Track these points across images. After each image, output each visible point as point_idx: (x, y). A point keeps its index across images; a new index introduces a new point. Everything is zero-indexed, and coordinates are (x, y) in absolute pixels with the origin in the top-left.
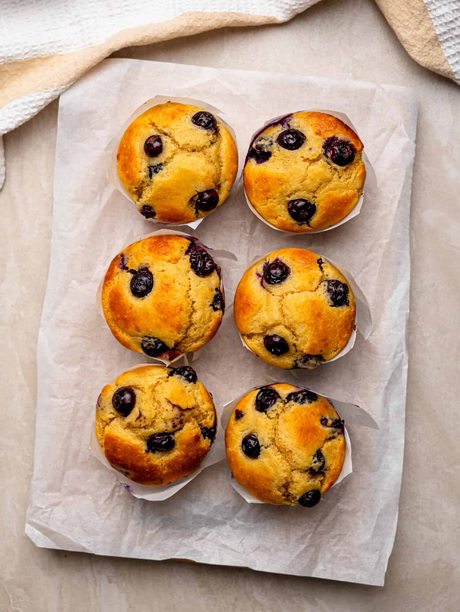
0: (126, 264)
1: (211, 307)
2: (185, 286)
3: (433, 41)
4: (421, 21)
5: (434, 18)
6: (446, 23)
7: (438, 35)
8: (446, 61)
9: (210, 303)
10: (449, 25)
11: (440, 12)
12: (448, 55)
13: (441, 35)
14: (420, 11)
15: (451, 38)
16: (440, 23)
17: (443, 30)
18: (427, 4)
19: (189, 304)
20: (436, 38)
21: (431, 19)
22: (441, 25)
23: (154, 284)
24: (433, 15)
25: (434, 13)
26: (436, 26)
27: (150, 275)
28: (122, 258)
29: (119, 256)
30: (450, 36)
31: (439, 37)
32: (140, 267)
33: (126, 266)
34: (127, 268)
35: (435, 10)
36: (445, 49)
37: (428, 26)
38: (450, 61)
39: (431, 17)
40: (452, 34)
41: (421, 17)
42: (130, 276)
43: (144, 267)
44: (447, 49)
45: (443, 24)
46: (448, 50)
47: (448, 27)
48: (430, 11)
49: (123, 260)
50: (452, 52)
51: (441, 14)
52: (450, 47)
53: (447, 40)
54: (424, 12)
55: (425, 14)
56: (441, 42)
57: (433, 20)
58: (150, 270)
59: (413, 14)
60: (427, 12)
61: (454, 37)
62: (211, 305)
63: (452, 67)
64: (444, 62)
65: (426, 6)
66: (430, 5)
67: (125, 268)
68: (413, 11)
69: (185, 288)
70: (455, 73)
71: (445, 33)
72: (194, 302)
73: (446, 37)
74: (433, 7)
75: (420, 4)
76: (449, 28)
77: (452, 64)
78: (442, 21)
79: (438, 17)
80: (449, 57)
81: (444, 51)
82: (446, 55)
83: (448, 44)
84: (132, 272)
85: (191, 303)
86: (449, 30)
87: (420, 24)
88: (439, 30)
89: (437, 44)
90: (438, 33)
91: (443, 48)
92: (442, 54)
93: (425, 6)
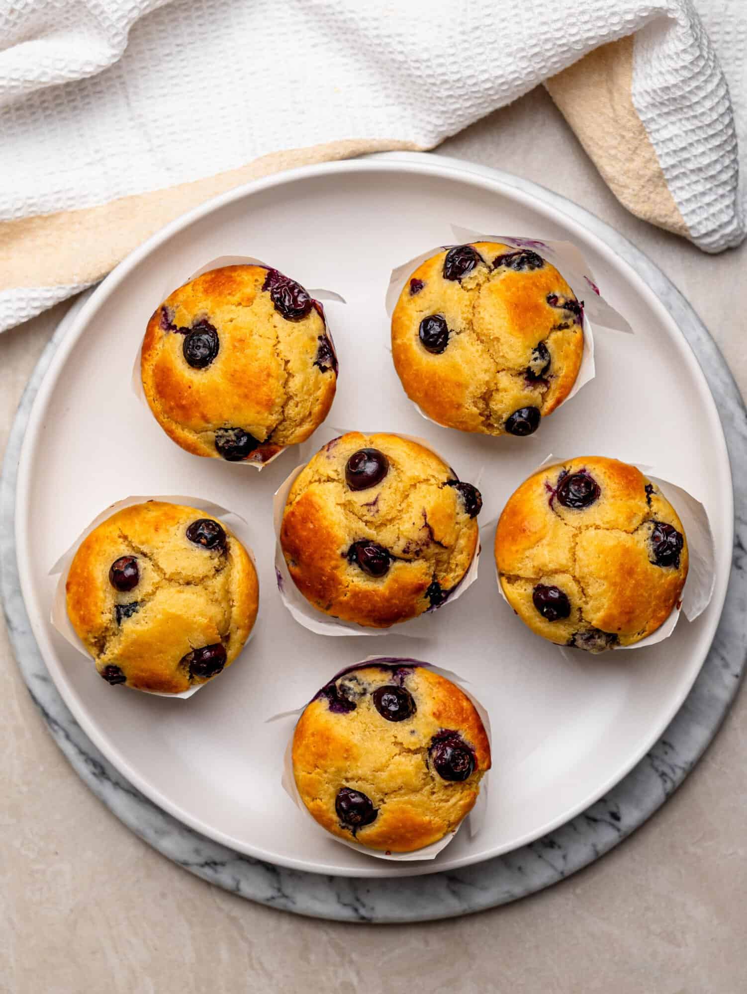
0: (172, 321)
1: (316, 367)
2: (269, 338)
3: (655, 179)
4: (636, 148)
5: (657, 144)
6: (675, 151)
7: (664, 169)
8: (676, 209)
9: (314, 360)
10: (680, 154)
11: (665, 134)
12: (679, 200)
13: (667, 169)
14: (634, 133)
15: (684, 174)
16: (666, 150)
17: (671, 161)
18: (644, 121)
19: (281, 365)
20: (660, 174)
21: (651, 145)
22: (667, 154)
23: (220, 342)
24: (654, 139)
25: (657, 136)
26: (660, 156)
27: (213, 331)
28: (163, 313)
29: (159, 311)
30: (683, 170)
31: (664, 172)
32: (195, 322)
33: (173, 324)
34: (174, 327)
35: (658, 130)
36: (674, 191)
37: (648, 156)
38: (683, 210)
39: (652, 141)
40: (685, 167)
41: (636, 143)
42: (180, 338)
43: (200, 320)
44: (677, 191)
45: (671, 153)
46: (679, 193)
47: (678, 156)
48: (650, 133)
49: (166, 315)
50: (685, 195)
51: (668, 136)
52: (682, 188)
53: (677, 177)
54: (641, 133)
55: (642, 137)
56: (668, 180)
57: (655, 147)
58: (211, 322)
59: (623, 137)
60: (645, 135)
61: (688, 172)
62: (315, 363)
63: (685, 218)
64: (673, 212)
65: (644, 125)
66: (649, 123)
67: (170, 327)
68: (624, 133)
69: (269, 341)
70: (691, 227)
71: (673, 166)
72: (287, 362)
73: (675, 172)
74: (653, 126)
75: (634, 122)
76: (679, 159)
77: (686, 215)
78: (668, 148)
79: (663, 142)
80: (680, 203)
81: (673, 195)
82: (676, 200)
83: (678, 184)
84: (183, 330)
85: (283, 363)
86: (680, 162)
87: (634, 152)
88: (666, 162)
89: (661, 184)
90: (663, 166)
91: (670, 189)
92: (669, 199)
93: (641, 125)
